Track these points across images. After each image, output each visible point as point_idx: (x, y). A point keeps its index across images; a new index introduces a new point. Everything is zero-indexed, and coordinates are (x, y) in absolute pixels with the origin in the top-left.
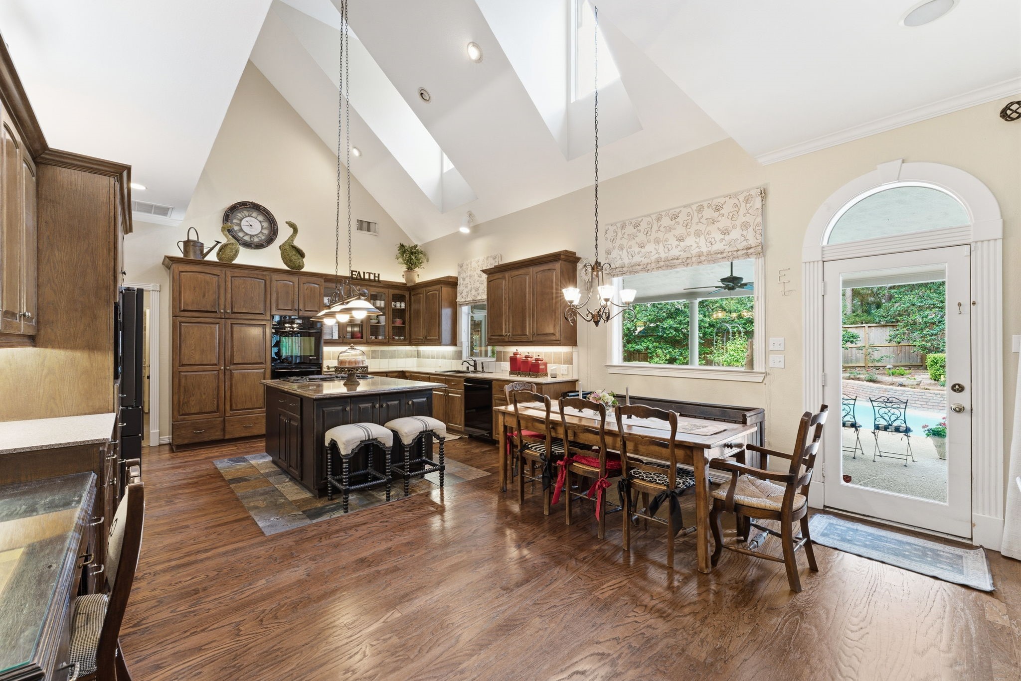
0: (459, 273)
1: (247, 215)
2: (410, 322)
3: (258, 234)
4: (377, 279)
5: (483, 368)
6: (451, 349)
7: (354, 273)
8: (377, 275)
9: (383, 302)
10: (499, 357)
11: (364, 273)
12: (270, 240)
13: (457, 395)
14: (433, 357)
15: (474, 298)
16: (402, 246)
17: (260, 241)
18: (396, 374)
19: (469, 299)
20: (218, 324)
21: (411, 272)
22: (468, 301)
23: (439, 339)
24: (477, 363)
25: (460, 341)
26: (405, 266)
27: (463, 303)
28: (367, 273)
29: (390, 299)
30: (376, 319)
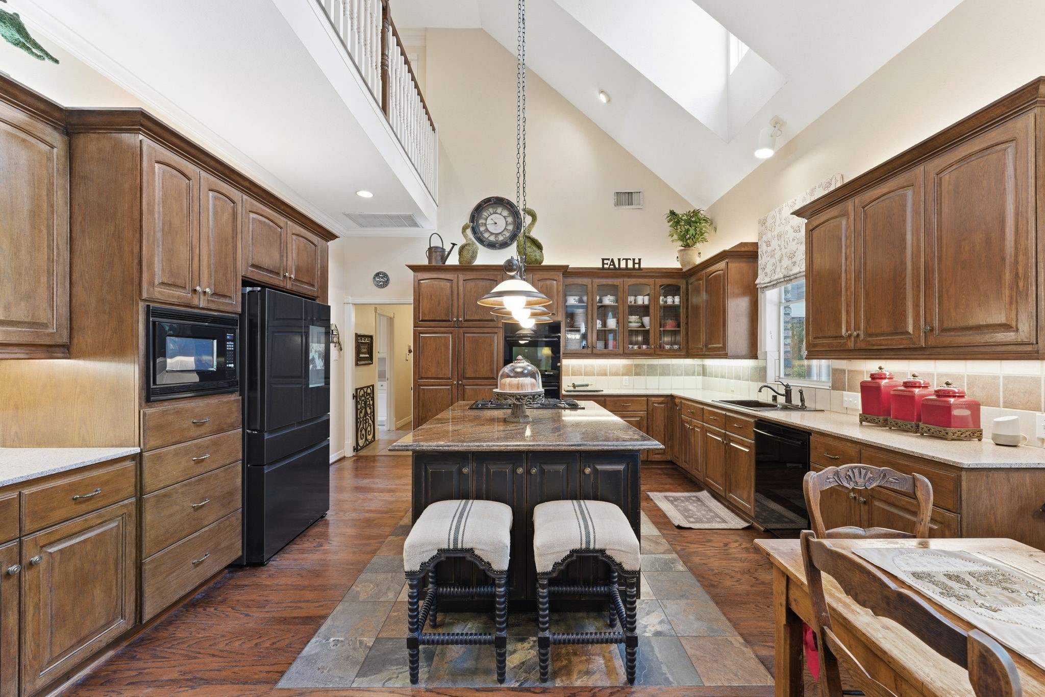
0: (761, 235)
1: (492, 212)
2: (687, 324)
3: (502, 232)
4: (637, 266)
5: (802, 400)
6: (749, 363)
7: (606, 262)
8: (637, 261)
9: (646, 298)
10: (838, 382)
11: (619, 260)
12: (513, 237)
13: (743, 446)
14: (723, 377)
15: (786, 273)
16: (672, 213)
17: (505, 238)
19: (776, 277)
20: (451, 333)
21: (689, 250)
22: (776, 280)
23: (724, 348)
24: (791, 390)
25: (763, 351)
26: (680, 243)
27: (769, 284)
28: (623, 259)
29: (656, 292)
30: (638, 322)
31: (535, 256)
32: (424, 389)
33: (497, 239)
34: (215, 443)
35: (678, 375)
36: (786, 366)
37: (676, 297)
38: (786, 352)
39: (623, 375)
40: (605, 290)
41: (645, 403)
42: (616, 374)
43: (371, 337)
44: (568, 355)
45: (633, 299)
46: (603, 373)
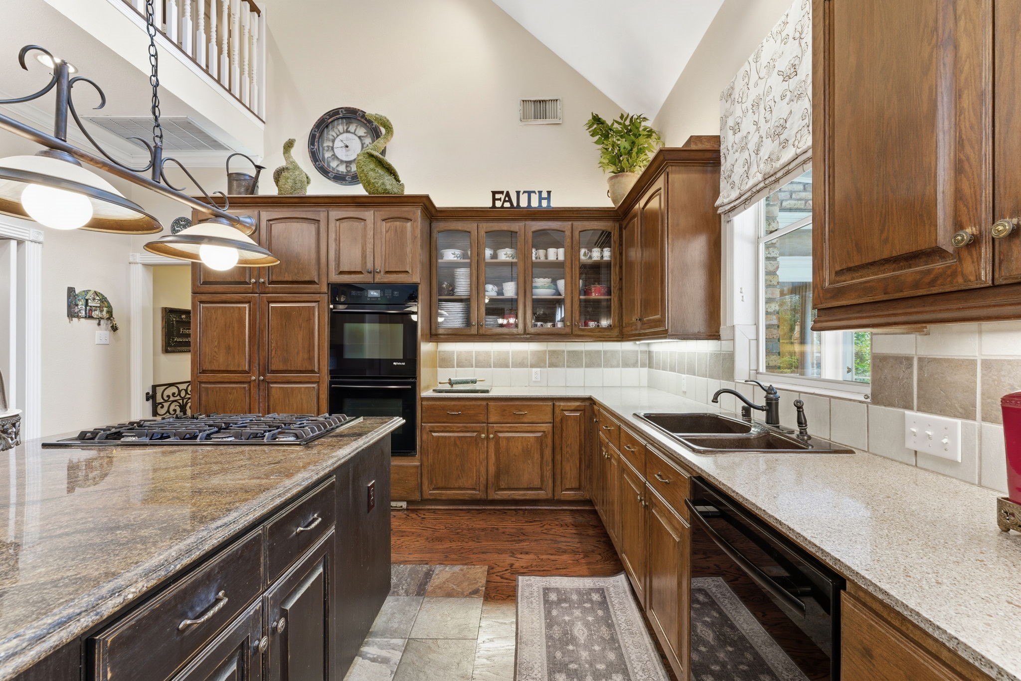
0: (724, 122)
1: (342, 130)
2: (621, 289)
4: (544, 203)
5: (802, 422)
6: (706, 347)
7: (497, 197)
8: (545, 195)
9: (561, 251)
11: (518, 193)
13: (672, 528)
14: (672, 369)
15: (768, 169)
16: (597, 120)
18: (578, 404)
19: (751, 183)
20: (249, 302)
21: (622, 176)
22: (750, 189)
23: (661, 322)
24: (777, 399)
25: (728, 324)
26: (612, 168)
27: (737, 202)
28: (524, 192)
29: (574, 243)
30: (549, 288)
31: (383, 184)
32: (207, 389)
33: (349, 169)
35: (612, 366)
36: (768, 352)
37: (605, 249)
38: (768, 327)
39: (532, 366)
40: (501, 239)
41: (549, 409)
42: (522, 365)
44: (434, 336)
45: (541, 252)
46: (502, 363)
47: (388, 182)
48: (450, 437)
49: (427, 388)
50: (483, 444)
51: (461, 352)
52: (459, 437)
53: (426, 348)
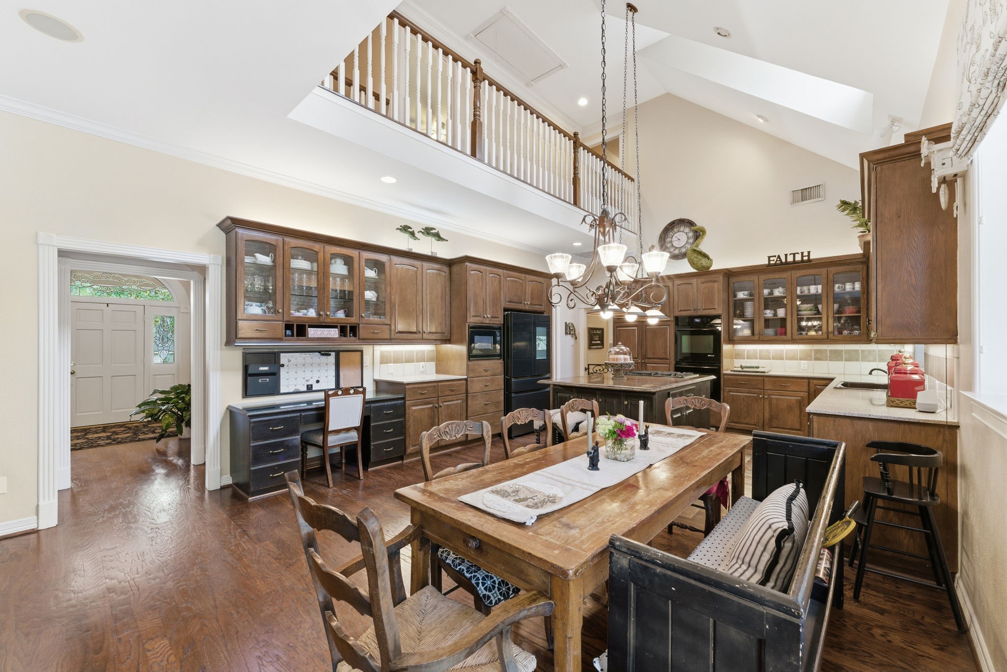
1: (676, 231)
2: (868, 309)
3: (683, 247)
4: (806, 258)
7: (772, 259)
8: (806, 254)
9: (820, 287)
11: (786, 255)
16: (844, 203)
26: (860, 229)
28: (791, 254)
29: (829, 281)
30: (811, 310)
31: (702, 263)
33: (680, 252)
34: (492, 380)
37: (856, 283)
39: (801, 359)
41: (806, 384)
42: (793, 359)
43: (602, 330)
44: (731, 341)
45: (805, 288)
46: (779, 357)
47: (704, 262)
48: (740, 396)
49: (727, 370)
50: (761, 400)
51: (749, 350)
52: (746, 396)
53: (726, 348)
